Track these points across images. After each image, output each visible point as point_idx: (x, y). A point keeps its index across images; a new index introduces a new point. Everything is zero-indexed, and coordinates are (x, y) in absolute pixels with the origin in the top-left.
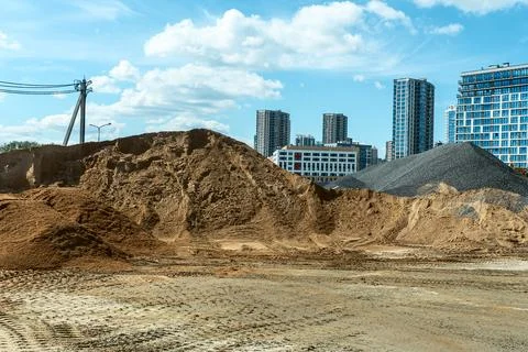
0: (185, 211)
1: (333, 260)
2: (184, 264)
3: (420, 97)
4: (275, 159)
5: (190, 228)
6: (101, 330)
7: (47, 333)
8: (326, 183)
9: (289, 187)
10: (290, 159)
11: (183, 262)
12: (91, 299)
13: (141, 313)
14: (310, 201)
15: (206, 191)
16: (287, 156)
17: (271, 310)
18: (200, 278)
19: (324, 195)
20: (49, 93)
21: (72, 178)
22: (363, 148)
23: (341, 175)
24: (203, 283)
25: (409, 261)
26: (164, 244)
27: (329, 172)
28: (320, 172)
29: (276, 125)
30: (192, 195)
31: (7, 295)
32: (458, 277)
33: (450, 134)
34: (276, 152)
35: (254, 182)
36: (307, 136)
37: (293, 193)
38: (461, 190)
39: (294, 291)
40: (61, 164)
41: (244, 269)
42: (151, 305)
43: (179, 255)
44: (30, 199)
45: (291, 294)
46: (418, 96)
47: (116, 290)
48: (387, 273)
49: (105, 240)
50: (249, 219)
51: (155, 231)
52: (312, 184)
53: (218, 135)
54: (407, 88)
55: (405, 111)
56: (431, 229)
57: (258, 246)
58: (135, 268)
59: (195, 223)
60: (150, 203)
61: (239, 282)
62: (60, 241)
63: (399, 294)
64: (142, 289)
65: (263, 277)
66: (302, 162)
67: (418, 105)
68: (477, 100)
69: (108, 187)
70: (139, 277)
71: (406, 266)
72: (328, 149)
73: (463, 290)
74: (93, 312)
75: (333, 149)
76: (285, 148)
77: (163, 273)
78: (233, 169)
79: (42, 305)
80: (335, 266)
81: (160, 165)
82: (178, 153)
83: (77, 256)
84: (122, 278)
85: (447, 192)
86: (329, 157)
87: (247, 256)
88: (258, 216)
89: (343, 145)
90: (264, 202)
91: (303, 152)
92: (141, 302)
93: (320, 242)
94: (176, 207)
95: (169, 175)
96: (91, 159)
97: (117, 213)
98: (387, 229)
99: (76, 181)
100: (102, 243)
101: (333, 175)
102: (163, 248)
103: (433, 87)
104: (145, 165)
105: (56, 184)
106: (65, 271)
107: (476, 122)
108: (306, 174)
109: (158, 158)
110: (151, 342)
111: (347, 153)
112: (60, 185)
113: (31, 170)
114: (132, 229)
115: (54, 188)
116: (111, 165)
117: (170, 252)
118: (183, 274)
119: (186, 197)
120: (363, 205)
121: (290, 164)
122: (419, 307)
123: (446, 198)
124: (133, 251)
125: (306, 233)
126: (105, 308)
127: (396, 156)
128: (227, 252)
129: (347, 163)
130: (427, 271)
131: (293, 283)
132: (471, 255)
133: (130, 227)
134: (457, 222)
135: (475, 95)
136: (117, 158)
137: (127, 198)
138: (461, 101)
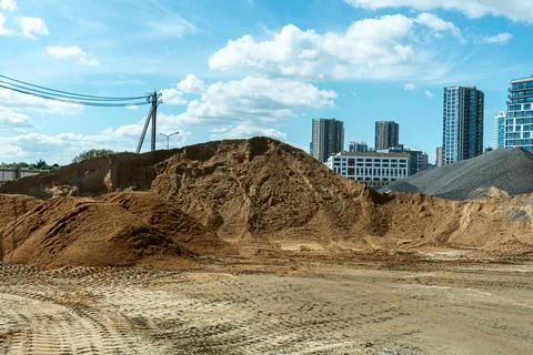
0: (247, 214)
1: (387, 261)
2: (246, 263)
3: (470, 104)
4: (330, 164)
5: (252, 229)
6: (174, 323)
7: (126, 325)
8: (379, 188)
9: (344, 191)
10: (344, 164)
11: (245, 261)
12: (164, 294)
13: (208, 308)
14: (365, 204)
15: (266, 195)
16: (341, 162)
17: (330, 308)
18: (262, 276)
19: (378, 199)
20: (123, 105)
21: (144, 184)
22: (414, 154)
23: (393, 180)
24: (265, 282)
25: (461, 263)
26: (229, 244)
27: (381, 177)
28: (373, 177)
29: (331, 132)
30: (253, 199)
31: (89, 289)
32: (511, 279)
33: (500, 139)
34: (331, 158)
35: (311, 186)
36: (360, 143)
37: (347, 197)
38: (512, 194)
39: (351, 290)
40: (135, 169)
41: (303, 268)
42: (218, 300)
43: (242, 254)
44: (108, 202)
45: (349, 293)
46: (467, 106)
47: (185, 286)
48: (441, 274)
49: (175, 240)
50: (307, 221)
51: (220, 232)
52: (366, 189)
53: (277, 143)
54: (456, 96)
55: (455, 119)
56: (483, 232)
57: (315, 247)
58: (202, 266)
59: (256, 225)
60: (215, 206)
61: (298, 281)
62: (135, 240)
63: (453, 294)
64: (210, 284)
66: (356, 167)
67: (467, 112)
68: (527, 106)
69: (177, 191)
70: (206, 274)
71: (459, 268)
72: (380, 155)
73: (517, 292)
74: (166, 307)
75: (385, 155)
76: (339, 154)
77: (229, 271)
78: (291, 174)
79: (120, 298)
80: (391, 267)
81: (223, 170)
82: (241, 159)
83: (149, 255)
84: (191, 275)
85: (498, 196)
86: (382, 163)
87: (305, 256)
88: (315, 219)
89: (395, 151)
90: (321, 205)
91: (356, 158)
92: (209, 298)
93: (374, 243)
94: (239, 209)
95: (232, 179)
96: (161, 166)
97: (186, 215)
98: (438, 231)
99: (148, 186)
100: (172, 242)
101: (385, 179)
102: (227, 248)
103: (483, 94)
104: (209, 171)
105: (130, 188)
106: (139, 268)
107: (526, 128)
108: (359, 179)
109: (222, 164)
110: (219, 335)
111: (398, 159)
112: (134, 190)
113: (109, 175)
114: (199, 230)
115: (129, 191)
116: (179, 171)
117: (233, 253)
118: (247, 272)
119: (248, 201)
120: (416, 208)
121: (344, 169)
122: (473, 307)
123: (498, 201)
124: (199, 250)
125: (361, 235)
126: (177, 303)
127: (446, 162)
128: (287, 251)
129: (398, 168)
130: (480, 272)
131: (350, 282)
132: (523, 258)
133: (197, 228)
134: (509, 225)
135: (525, 101)
136: (185, 165)
137: (194, 201)
138: (511, 108)
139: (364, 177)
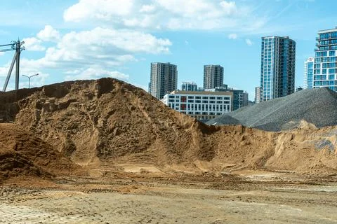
0: (96, 141)
1: (214, 182)
2: (95, 183)
3: (284, 51)
4: (165, 101)
5: (99, 155)
8: (207, 121)
9: (178, 123)
10: (177, 101)
11: (94, 181)
12: (26, 208)
14: (195, 134)
15: (112, 126)
16: (175, 99)
18: (108, 194)
19: (206, 130)
21: (9, 117)
22: (236, 93)
23: (219, 114)
25: (276, 183)
26: (80, 167)
27: (209, 112)
28: (201, 111)
29: (166, 74)
30: (102, 129)
32: (318, 197)
33: (309, 80)
34: (166, 96)
35: (149, 119)
36: (191, 83)
37: (180, 128)
38: (319, 126)
39: (183, 205)
41: (142, 187)
42: (71, 214)
43: (92, 175)
45: (181, 208)
46: (282, 50)
47: (44, 202)
48: (259, 193)
49: (35, 163)
50: (146, 148)
51: (73, 157)
52: (196, 121)
53: (121, 83)
54: (272, 44)
55: (271, 63)
56: (294, 158)
58: (58, 185)
59: (103, 151)
60: (69, 136)
61: (139, 198)
63: (270, 210)
64: (65, 201)
65: (158, 194)
66: (187, 103)
67: (282, 58)
68: (332, 53)
69: (37, 123)
70: (61, 192)
71: (274, 188)
72: (208, 93)
73: (324, 208)
75: (212, 93)
76: (173, 92)
77: (81, 190)
78: (133, 109)
80: (216, 187)
81: (76, 106)
82: (90, 96)
83: (14, 176)
84: (49, 193)
85: (307, 128)
86: (209, 100)
87: (144, 177)
88: (152, 146)
89: (220, 90)
90: (158, 135)
92: (64, 211)
93: (203, 167)
94: (89, 138)
95: (83, 113)
96: (24, 102)
97: (44, 143)
98: (257, 157)
99: (12, 118)
100: (33, 165)
101: (212, 114)
102: (79, 170)
103: (294, 43)
104: (65, 106)
107: (331, 71)
108: (190, 113)
109: (74, 101)
111: (223, 96)
112: (1, 122)
114: (55, 156)
116: (39, 106)
117: (84, 174)
118: (95, 190)
119: (97, 131)
120: (238, 138)
121: (177, 105)
122: (287, 221)
123: (307, 132)
125: (191, 160)
126: (37, 216)
127: (264, 99)
128: (129, 173)
129: (223, 104)
130: (292, 191)
131: (182, 199)
132: (329, 180)
133: (54, 154)
134: (316, 152)
135: (330, 49)
136: (44, 101)
137: (51, 131)
138: (319, 54)
139: (194, 111)
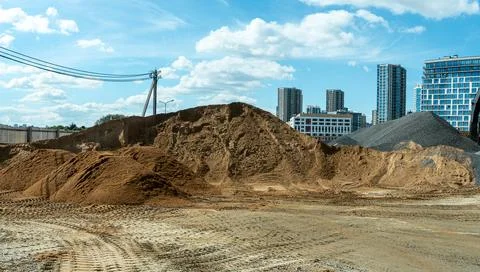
0: (228, 163)
1: (334, 198)
2: (227, 201)
3: (396, 77)
4: (292, 123)
5: (231, 175)
6: (173, 247)
7: (138, 249)
8: (329, 141)
9: (302, 144)
10: (303, 123)
11: (226, 199)
12: (165, 225)
13: (198, 235)
14: (317, 154)
15: (242, 148)
16: (301, 121)
17: (289, 234)
18: (238, 210)
19: (328, 150)
21: (148, 140)
22: (355, 115)
23: (340, 135)
26: (213, 187)
27: (331, 133)
28: (324, 133)
29: (292, 98)
30: (232, 151)
31: (111, 222)
33: (418, 105)
34: (292, 118)
35: (276, 140)
36: (315, 106)
37: (305, 149)
38: (424, 146)
39: (305, 220)
40: (142, 129)
41: (270, 205)
42: (205, 230)
43: (224, 194)
44: (122, 155)
45: (304, 223)
46: (395, 77)
47: (182, 219)
48: (371, 208)
49: (173, 184)
50: (273, 168)
51: (207, 177)
52: (319, 142)
53: (250, 107)
54: (386, 71)
55: (386, 88)
56: (404, 176)
58: (194, 204)
59: (234, 172)
60: (203, 157)
61: (266, 214)
62: (143, 184)
63: (380, 224)
64: (199, 219)
65: (284, 210)
66: (312, 125)
67: (395, 84)
68: (436, 81)
69: (173, 146)
70: (196, 210)
71: (385, 203)
72: (330, 116)
73: (425, 220)
74: (166, 235)
75: (334, 116)
76: (299, 115)
77: (213, 208)
78: (261, 131)
79: (133, 229)
81: (209, 129)
82: (222, 120)
83: (155, 195)
84: (185, 211)
85: (415, 148)
86: (331, 122)
87: (272, 195)
88: (279, 166)
89: (341, 113)
90: (284, 156)
92: (198, 227)
93: (324, 185)
94: (221, 160)
95: (215, 136)
96: (161, 126)
97: (180, 164)
98: (372, 175)
99: (152, 142)
100: (171, 186)
101: (334, 135)
102: (212, 190)
103: (403, 71)
104: (198, 129)
105: (138, 144)
106: (147, 206)
107: (435, 97)
108: (314, 134)
109: (208, 124)
110: (206, 255)
111: (344, 119)
112: (141, 145)
113: (122, 134)
114: (190, 176)
115: (137, 146)
116: (175, 130)
117: (217, 193)
118: (226, 208)
119: (228, 153)
120: (356, 157)
121: (303, 127)
122: (393, 232)
123: (415, 152)
124: (192, 191)
125: (314, 179)
126: (174, 231)
127: (380, 122)
128: (258, 192)
129: (344, 126)
130: (400, 206)
131: (305, 215)
134: (422, 170)
135: (434, 77)
136: (179, 125)
137: (187, 153)
138: (425, 81)
139: (318, 133)
